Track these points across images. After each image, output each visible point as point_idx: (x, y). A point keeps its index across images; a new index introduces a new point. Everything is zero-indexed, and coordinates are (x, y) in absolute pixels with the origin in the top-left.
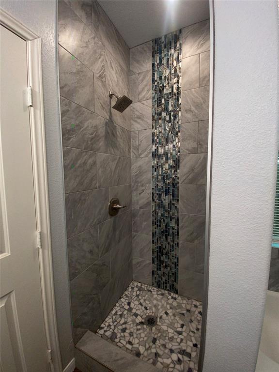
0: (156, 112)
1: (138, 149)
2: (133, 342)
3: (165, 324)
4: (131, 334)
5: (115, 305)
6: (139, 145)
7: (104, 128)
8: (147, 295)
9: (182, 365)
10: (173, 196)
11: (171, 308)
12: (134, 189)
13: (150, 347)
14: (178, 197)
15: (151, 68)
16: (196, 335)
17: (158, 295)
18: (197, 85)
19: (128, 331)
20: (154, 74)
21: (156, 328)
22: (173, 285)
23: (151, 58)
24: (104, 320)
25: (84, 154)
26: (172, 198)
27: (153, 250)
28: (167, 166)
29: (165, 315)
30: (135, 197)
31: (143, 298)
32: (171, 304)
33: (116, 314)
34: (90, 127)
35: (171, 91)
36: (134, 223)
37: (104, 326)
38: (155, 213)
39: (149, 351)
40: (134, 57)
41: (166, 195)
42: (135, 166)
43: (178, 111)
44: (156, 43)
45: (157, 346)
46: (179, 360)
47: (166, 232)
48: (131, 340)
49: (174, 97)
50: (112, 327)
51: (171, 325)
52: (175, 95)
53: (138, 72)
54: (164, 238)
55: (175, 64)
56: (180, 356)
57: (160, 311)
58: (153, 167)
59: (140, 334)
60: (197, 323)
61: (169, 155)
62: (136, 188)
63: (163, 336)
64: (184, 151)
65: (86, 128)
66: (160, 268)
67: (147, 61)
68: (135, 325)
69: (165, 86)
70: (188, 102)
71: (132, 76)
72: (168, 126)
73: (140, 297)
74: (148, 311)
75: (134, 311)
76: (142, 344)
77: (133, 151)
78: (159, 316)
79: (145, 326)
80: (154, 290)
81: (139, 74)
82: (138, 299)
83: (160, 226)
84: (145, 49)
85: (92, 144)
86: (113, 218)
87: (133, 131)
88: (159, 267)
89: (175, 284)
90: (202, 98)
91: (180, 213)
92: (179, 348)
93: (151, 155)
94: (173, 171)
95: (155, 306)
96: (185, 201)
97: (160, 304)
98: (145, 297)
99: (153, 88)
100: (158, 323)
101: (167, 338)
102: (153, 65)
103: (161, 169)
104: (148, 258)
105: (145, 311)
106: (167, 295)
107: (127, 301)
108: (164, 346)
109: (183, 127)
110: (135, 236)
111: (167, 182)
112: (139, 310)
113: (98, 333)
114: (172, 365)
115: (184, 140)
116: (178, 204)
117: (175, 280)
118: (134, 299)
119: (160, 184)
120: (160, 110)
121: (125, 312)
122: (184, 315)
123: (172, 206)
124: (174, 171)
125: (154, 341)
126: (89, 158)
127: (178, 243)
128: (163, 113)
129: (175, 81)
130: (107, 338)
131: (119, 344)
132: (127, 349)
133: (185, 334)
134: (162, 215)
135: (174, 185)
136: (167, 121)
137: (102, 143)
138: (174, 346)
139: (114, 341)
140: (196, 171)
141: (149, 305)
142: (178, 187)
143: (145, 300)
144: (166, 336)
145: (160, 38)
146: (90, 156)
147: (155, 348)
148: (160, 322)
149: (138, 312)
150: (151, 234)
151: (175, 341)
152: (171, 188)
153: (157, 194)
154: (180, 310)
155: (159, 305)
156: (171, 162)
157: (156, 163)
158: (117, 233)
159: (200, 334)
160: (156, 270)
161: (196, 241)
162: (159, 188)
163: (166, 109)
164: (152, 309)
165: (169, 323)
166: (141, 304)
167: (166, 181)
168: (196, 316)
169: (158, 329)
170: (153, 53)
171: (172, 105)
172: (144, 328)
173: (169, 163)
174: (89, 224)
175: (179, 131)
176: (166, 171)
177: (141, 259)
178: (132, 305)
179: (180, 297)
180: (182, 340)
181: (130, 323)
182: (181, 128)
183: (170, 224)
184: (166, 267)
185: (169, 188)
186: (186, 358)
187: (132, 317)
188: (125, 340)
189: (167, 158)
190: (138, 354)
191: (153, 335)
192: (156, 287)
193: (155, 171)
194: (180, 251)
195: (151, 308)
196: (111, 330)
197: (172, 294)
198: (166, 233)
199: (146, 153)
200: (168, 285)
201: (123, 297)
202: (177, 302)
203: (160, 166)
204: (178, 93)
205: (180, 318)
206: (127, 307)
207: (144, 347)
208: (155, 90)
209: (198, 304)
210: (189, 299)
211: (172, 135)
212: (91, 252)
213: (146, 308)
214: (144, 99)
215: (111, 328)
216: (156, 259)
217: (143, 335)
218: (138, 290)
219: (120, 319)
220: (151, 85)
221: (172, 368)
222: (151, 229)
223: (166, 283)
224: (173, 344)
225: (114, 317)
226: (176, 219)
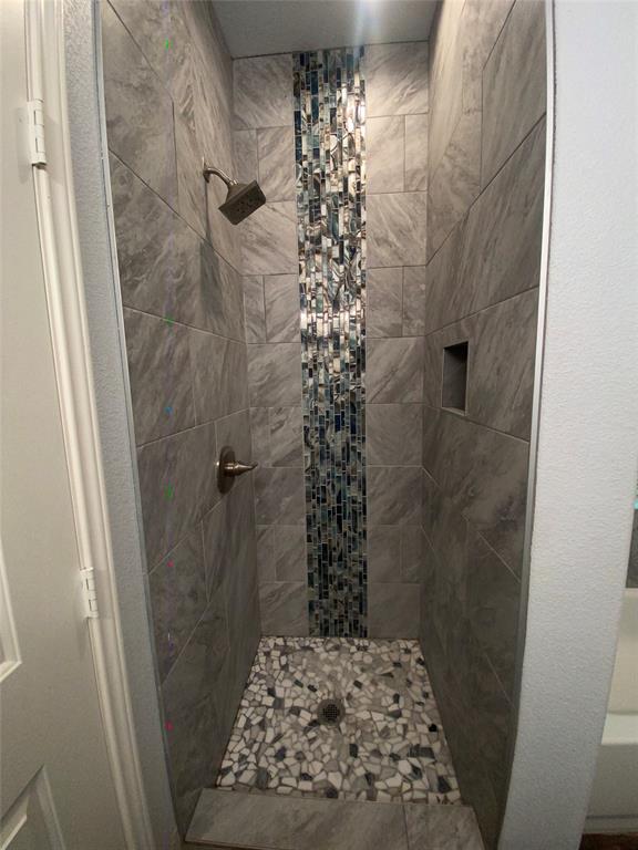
0: (308, 233)
1: (264, 322)
2: (311, 772)
3: (363, 708)
4: (300, 757)
5: (240, 707)
6: (267, 312)
7: (199, 261)
8: (305, 660)
9: (425, 778)
10: (353, 431)
11: (363, 670)
12: (257, 419)
13: (350, 768)
14: (364, 433)
15: (292, 122)
16: (428, 708)
17: (327, 651)
18: (400, 186)
19: (290, 753)
20: (299, 140)
21: (347, 724)
22: (356, 622)
23: (291, 97)
24: (226, 750)
25: (166, 331)
26: (349, 435)
27: (310, 556)
28: (337, 364)
29: (356, 690)
30: (259, 440)
31: (299, 668)
32: (361, 662)
33: (248, 726)
34: (174, 253)
35: (341, 190)
36: (260, 502)
37: (230, 763)
38: (313, 473)
39: (352, 777)
40: (244, 82)
41: (337, 429)
42: (256, 366)
43: (360, 239)
44: (302, 63)
45: (364, 759)
46: (415, 770)
47: (339, 511)
48: (304, 770)
49: (351, 205)
50: (252, 758)
51: (375, 706)
52: (351, 199)
53: (256, 126)
54: (335, 524)
55: (350, 125)
56: (414, 761)
57: (343, 684)
58: (305, 366)
59: (319, 748)
60: (421, 684)
61: (342, 338)
62: (262, 419)
63: (367, 733)
64: (374, 332)
65: (166, 256)
66: (327, 593)
67: (280, 102)
68: (301, 733)
69: (329, 175)
70: (380, 220)
71: (242, 132)
72: (338, 270)
73: (291, 669)
74: (319, 693)
75: (288, 704)
76: (333, 768)
77: (248, 327)
78: (344, 694)
79: (323, 728)
80: (317, 644)
81: (259, 130)
82: (288, 675)
83: (324, 501)
84: (275, 70)
85: (180, 303)
86: (226, 496)
87: (248, 275)
88: (324, 590)
89: (361, 617)
90: (411, 218)
91: (368, 466)
92: (407, 746)
93: (297, 338)
94: (351, 375)
95: (331, 677)
96: (379, 439)
97: (339, 669)
98: (301, 664)
99: (297, 174)
100: (348, 711)
101: (376, 734)
102: (297, 116)
103: (322, 371)
104: (299, 576)
105: (313, 695)
106: (347, 645)
107: (264, 687)
108: (377, 753)
109: (371, 277)
110: (262, 534)
111: (339, 401)
112: (298, 697)
113: (220, 785)
114: (406, 786)
115: (373, 306)
116: (364, 448)
117: (361, 611)
118: (280, 677)
119: (323, 407)
120: (316, 229)
121: (270, 713)
122: (392, 676)
123: (351, 453)
124: (354, 377)
125: (354, 750)
126: (177, 344)
127: (365, 532)
128: (323, 238)
129: (351, 166)
130: (248, 788)
131: (281, 789)
132: (303, 792)
133: (406, 713)
134: (328, 475)
135: (354, 406)
136: (335, 260)
137: (195, 303)
138: (395, 744)
139: (268, 788)
140: (399, 374)
141: (317, 679)
142: (364, 410)
143: (304, 672)
144: (372, 731)
145: (313, 54)
146: (178, 338)
147: (361, 764)
148: (350, 707)
149: (298, 703)
150: (304, 520)
151: (392, 733)
152: (348, 414)
153: (316, 429)
154: (381, 668)
155: (336, 672)
156: (346, 355)
157: (310, 356)
158: (234, 531)
159: (433, 702)
160: (317, 598)
161: (402, 519)
162: (320, 414)
163: (331, 231)
164: (325, 686)
165: (369, 701)
166: (297, 683)
167: (335, 397)
168: (414, 670)
169: (351, 724)
170: (296, 85)
171: (345, 223)
172: (323, 733)
173: (342, 356)
174: (186, 523)
175: (363, 286)
176: (336, 375)
177: (281, 583)
178: (279, 692)
179: (372, 643)
180: (405, 727)
181: (287, 735)
182: (367, 280)
183: (347, 492)
184: (340, 587)
185: (343, 413)
186: (426, 761)
187: (288, 719)
188: (291, 776)
189: (337, 346)
190: (332, 793)
191: (346, 740)
192: (320, 636)
193: (311, 376)
194: (368, 547)
195: (322, 685)
196: (252, 766)
197: (356, 641)
198: (338, 514)
199: (285, 332)
200: (346, 625)
201: (251, 682)
202: (371, 654)
203: (320, 364)
204: (358, 195)
205: (386, 684)
206: (269, 701)
207: (338, 773)
208: (304, 180)
209: (410, 645)
210: (390, 642)
211: (347, 293)
212: (193, 594)
213: (312, 689)
214: (276, 198)
215: (248, 763)
216: (316, 575)
217: (326, 749)
218: (282, 655)
219: (262, 733)
220: (294, 166)
221: (408, 791)
222: (304, 508)
223: (341, 622)
224: (392, 741)
225: (247, 734)
226: (359, 481)
